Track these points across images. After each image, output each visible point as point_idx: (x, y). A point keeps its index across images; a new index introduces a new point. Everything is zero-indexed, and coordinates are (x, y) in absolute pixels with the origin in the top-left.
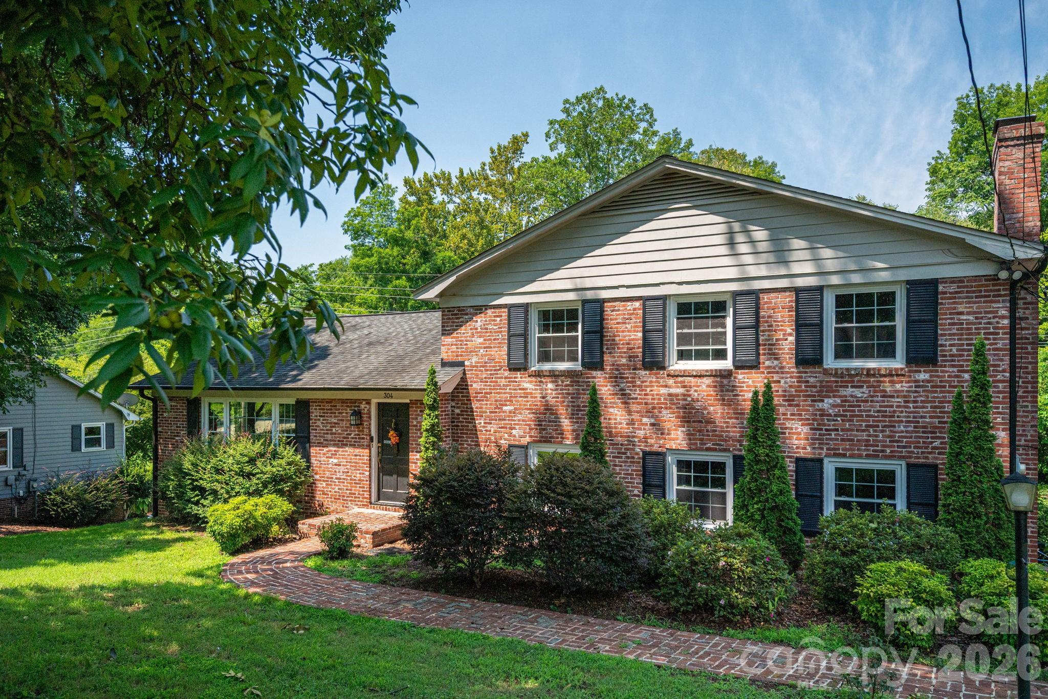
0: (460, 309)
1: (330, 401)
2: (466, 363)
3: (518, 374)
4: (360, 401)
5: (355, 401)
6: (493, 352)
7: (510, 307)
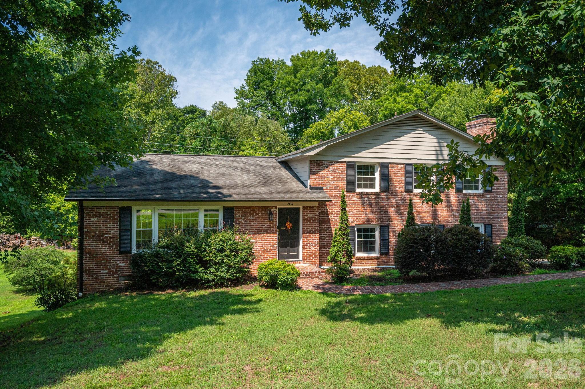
0: (320, 161)
1: (250, 207)
2: (324, 188)
3: (351, 194)
4: (271, 207)
5: (268, 207)
6: (339, 183)
7: (348, 163)
